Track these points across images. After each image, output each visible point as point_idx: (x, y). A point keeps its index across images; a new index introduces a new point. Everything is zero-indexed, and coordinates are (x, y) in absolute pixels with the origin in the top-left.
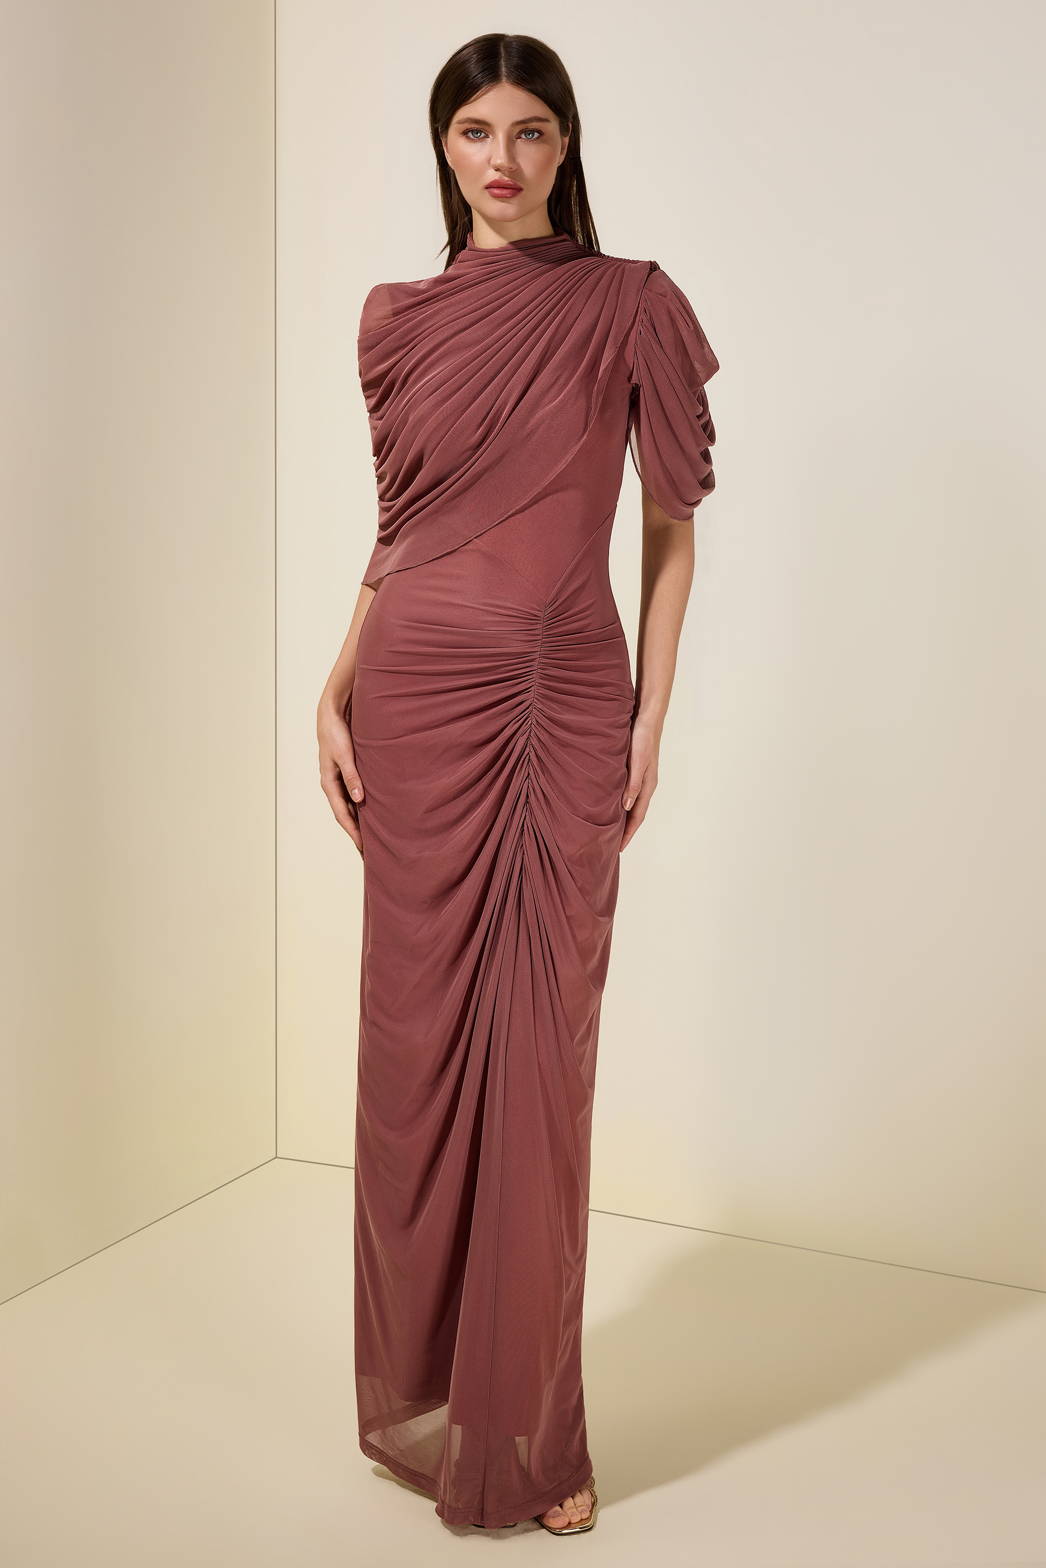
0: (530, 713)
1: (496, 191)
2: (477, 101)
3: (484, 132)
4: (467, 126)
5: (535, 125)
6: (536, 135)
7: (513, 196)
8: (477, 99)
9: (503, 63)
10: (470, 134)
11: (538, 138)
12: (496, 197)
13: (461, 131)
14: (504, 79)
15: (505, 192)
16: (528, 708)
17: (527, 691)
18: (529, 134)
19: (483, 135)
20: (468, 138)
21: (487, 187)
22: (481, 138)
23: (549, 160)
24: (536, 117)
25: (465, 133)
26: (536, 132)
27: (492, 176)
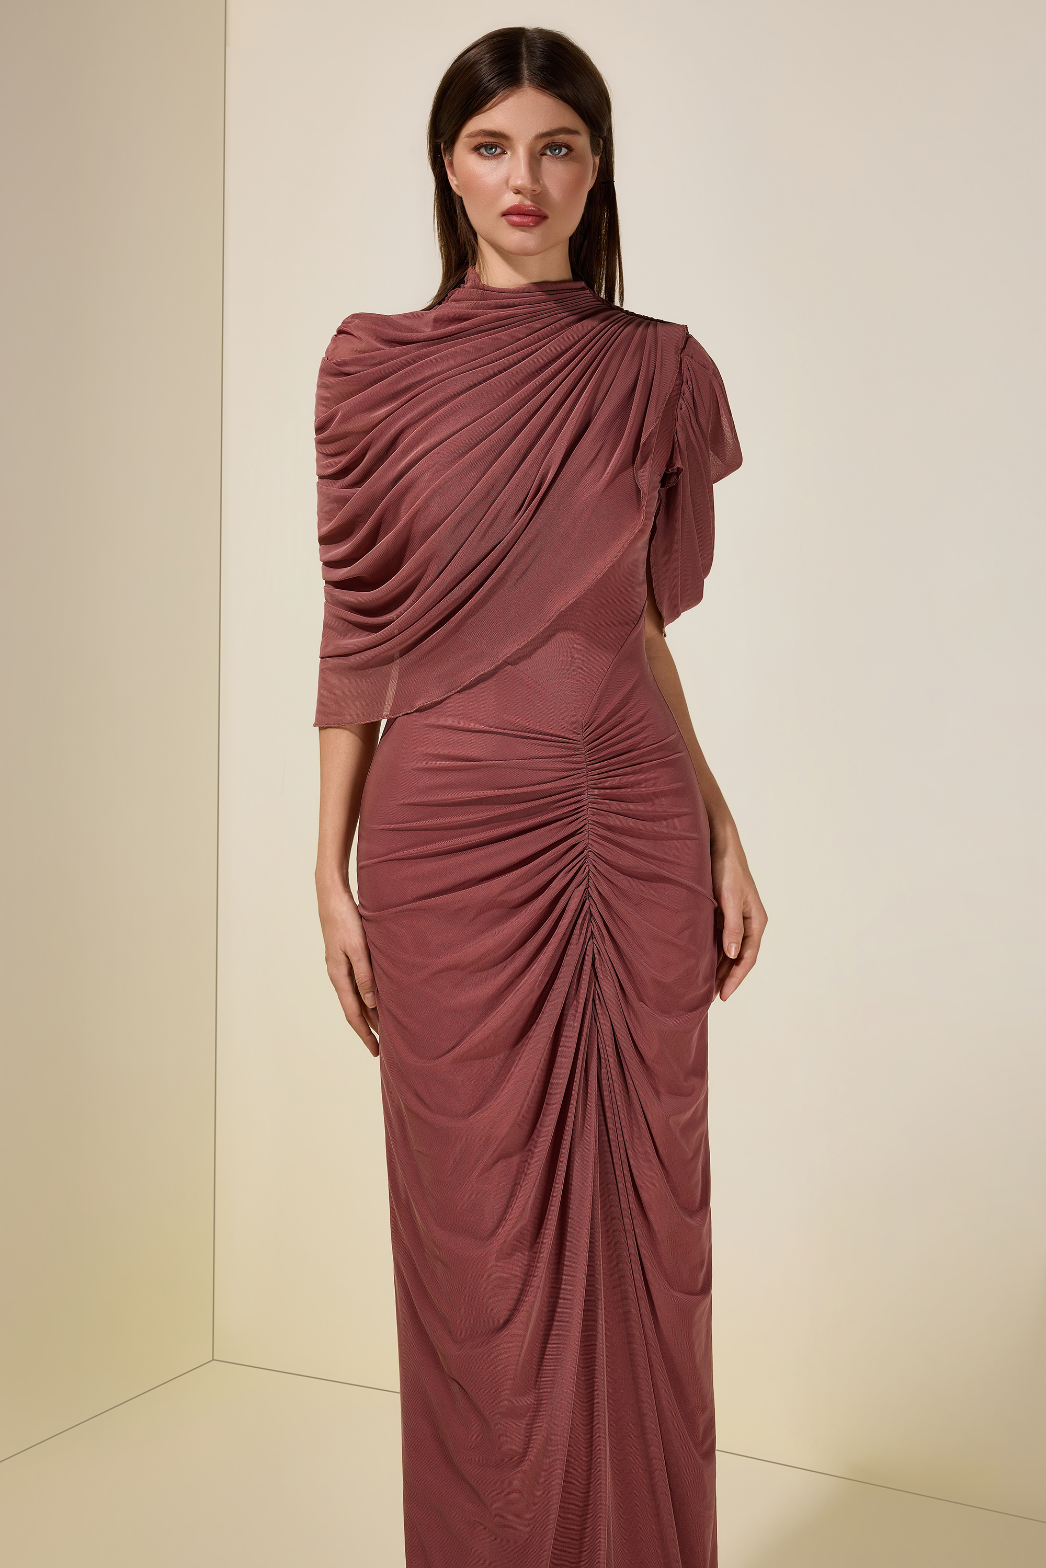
0: (586, 859)
1: (516, 219)
2: (492, 110)
3: (500, 148)
4: (480, 140)
5: (562, 138)
6: (564, 151)
7: (537, 224)
8: (493, 107)
9: (524, 65)
10: (483, 150)
11: (566, 155)
12: (515, 225)
13: (472, 146)
14: (526, 83)
15: (525, 220)
16: (582, 853)
17: (579, 832)
18: (556, 150)
19: (499, 150)
20: (481, 154)
21: (504, 214)
22: (497, 155)
23: (579, 181)
24: (565, 128)
25: (477, 149)
26: (564, 147)
27: (510, 200)
